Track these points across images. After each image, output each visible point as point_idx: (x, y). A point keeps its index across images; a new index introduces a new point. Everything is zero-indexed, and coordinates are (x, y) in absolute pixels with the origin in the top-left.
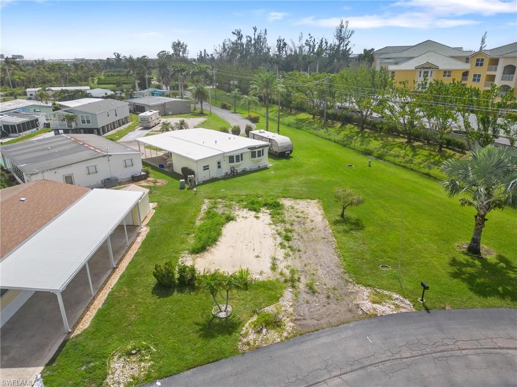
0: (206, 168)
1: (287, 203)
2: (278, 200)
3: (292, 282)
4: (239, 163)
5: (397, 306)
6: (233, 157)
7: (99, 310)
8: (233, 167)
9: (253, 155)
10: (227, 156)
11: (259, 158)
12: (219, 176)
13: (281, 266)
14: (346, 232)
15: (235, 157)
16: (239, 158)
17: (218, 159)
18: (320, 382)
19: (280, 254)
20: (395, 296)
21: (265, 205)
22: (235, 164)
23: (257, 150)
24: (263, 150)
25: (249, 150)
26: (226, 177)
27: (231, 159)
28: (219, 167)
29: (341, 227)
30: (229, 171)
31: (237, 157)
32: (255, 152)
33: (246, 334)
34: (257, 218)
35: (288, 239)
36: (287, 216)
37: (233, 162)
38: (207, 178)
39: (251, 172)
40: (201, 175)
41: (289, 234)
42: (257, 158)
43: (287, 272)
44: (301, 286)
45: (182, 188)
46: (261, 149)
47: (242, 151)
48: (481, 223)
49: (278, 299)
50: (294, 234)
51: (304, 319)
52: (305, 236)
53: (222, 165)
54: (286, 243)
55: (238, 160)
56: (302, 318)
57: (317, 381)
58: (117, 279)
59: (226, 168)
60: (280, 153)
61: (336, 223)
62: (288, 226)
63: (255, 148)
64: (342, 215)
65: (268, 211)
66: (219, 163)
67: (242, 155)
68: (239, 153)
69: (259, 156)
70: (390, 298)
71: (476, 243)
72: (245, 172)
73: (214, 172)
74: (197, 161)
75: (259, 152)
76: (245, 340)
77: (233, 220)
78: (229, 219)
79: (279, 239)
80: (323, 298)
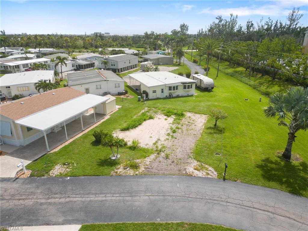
0: (154, 92)
1: (188, 114)
2: (184, 113)
3: (159, 152)
4: (174, 91)
5: (208, 174)
6: (171, 87)
7: (66, 145)
8: (171, 93)
9: (185, 87)
10: (168, 86)
11: (188, 90)
12: (162, 97)
13: (160, 144)
14: (211, 133)
15: (172, 88)
16: (175, 88)
17: (162, 88)
18: (137, 196)
19: (164, 138)
20: (210, 168)
21: (175, 114)
22: (172, 91)
23: (187, 85)
24: (191, 85)
25: (182, 84)
26: (167, 98)
27: (170, 88)
28: (162, 92)
29: (209, 131)
30: (168, 95)
31: (174, 87)
32: (186, 85)
33: (118, 169)
34: (166, 120)
35: (174, 132)
36: (184, 121)
37: (171, 90)
38: (155, 97)
39: (182, 97)
40: (151, 95)
41: (177, 130)
42: (187, 89)
43: (160, 147)
44: (163, 154)
45: (139, 101)
46: (190, 84)
47: (177, 84)
48: (291, 138)
49: (145, 157)
50: (180, 130)
51: (152, 169)
52: (185, 132)
53: (164, 91)
54: (171, 134)
55: (174, 89)
56: (151, 168)
57: (137, 195)
58: (81, 135)
59: (167, 93)
60: (204, 88)
61: (210, 128)
62: (180, 126)
63: (186, 83)
64: (215, 125)
65: (175, 117)
66: (162, 90)
67: (177, 87)
68: (175, 85)
69: (188, 88)
70: (207, 169)
71: (287, 151)
72: (178, 97)
73: (159, 94)
74: (149, 87)
75: (189, 86)
76: (116, 171)
77: (152, 119)
78: (151, 118)
79: (169, 131)
80: (169, 162)
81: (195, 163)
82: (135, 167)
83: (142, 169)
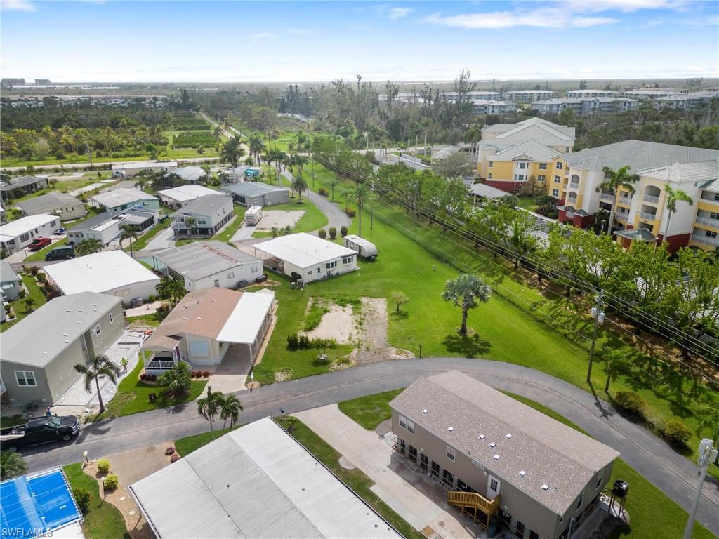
0: (310, 273)
1: (364, 300)
2: (359, 299)
3: (359, 346)
4: (334, 268)
5: (407, 356)
6: (329, 264)
8: (329, 272)
9: (345, 262)
10: (325, 264)
12: (319, 279)
13: (354, 338)
14: (396, 320)
16: (334, 264)
17: (319, 267)
19: (355, 332)
20: (408, 352)
21: (350, 302)
22: (331, 269)
25: (341, 258)
26: (324, 279)
27: (328, 266)
28: (319, 272)
29: (394, 317)
30: (326, 274)
31: (332, 264)
32: (346, 259)
33: (333, 365)
34: (344, 310)
35: (360, 324)
36: (363, 309)
37: (329, 268)
38: (310, 280)
39: (343, 275)
40: (306, 279)
41: (362, 321)
42: (348, 264)
43: (357, 341)
44: (363, 347)
45: (293, 288)
46: (351, 257)
47: (336, 260)
48: (465, 316)
49: (350, 353)
50: (365, 321)
52: (371, 322)
53: (321, 270)
54: (359, 327)
55: (333, 266)
56: (360, 360)
57: (361, 380)
59: (324, 272)
60: (367, 258)
61: (393, 314)
62: (362, 316)
63: (346, 256)
64: (398, 310)
65: (352, 306)
66: (319, 269)
67: (336, 262)
68: (334, 261)
69: (349, 262)
70: (405, 353)
71: (463, 327)
72: (338, 275)
73: (316, 276)
74: (303, 269)
75: (349, 259)
76: (332, 367)
77: (328, 312)
78: (326, 311)
79: (356, 324)
80: (372, 353)
81: (395, 350)
82: (347, 362)
83: (353, 363)
